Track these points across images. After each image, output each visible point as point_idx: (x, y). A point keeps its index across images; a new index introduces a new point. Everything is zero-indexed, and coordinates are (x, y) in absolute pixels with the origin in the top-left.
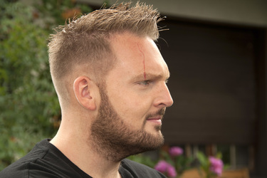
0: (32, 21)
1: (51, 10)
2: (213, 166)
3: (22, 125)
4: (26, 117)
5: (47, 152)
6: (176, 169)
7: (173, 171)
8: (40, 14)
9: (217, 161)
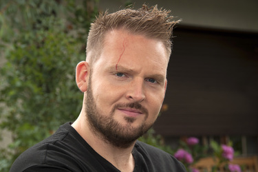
0: (66, 32)
1: (83, 22)
2: (225, 153)
3: (59, 119)
4: (62, 113)
5: (67, 134)
6: (193, 155)
7: (190, 158)
8: (74, 26)
9: (228, 148)
